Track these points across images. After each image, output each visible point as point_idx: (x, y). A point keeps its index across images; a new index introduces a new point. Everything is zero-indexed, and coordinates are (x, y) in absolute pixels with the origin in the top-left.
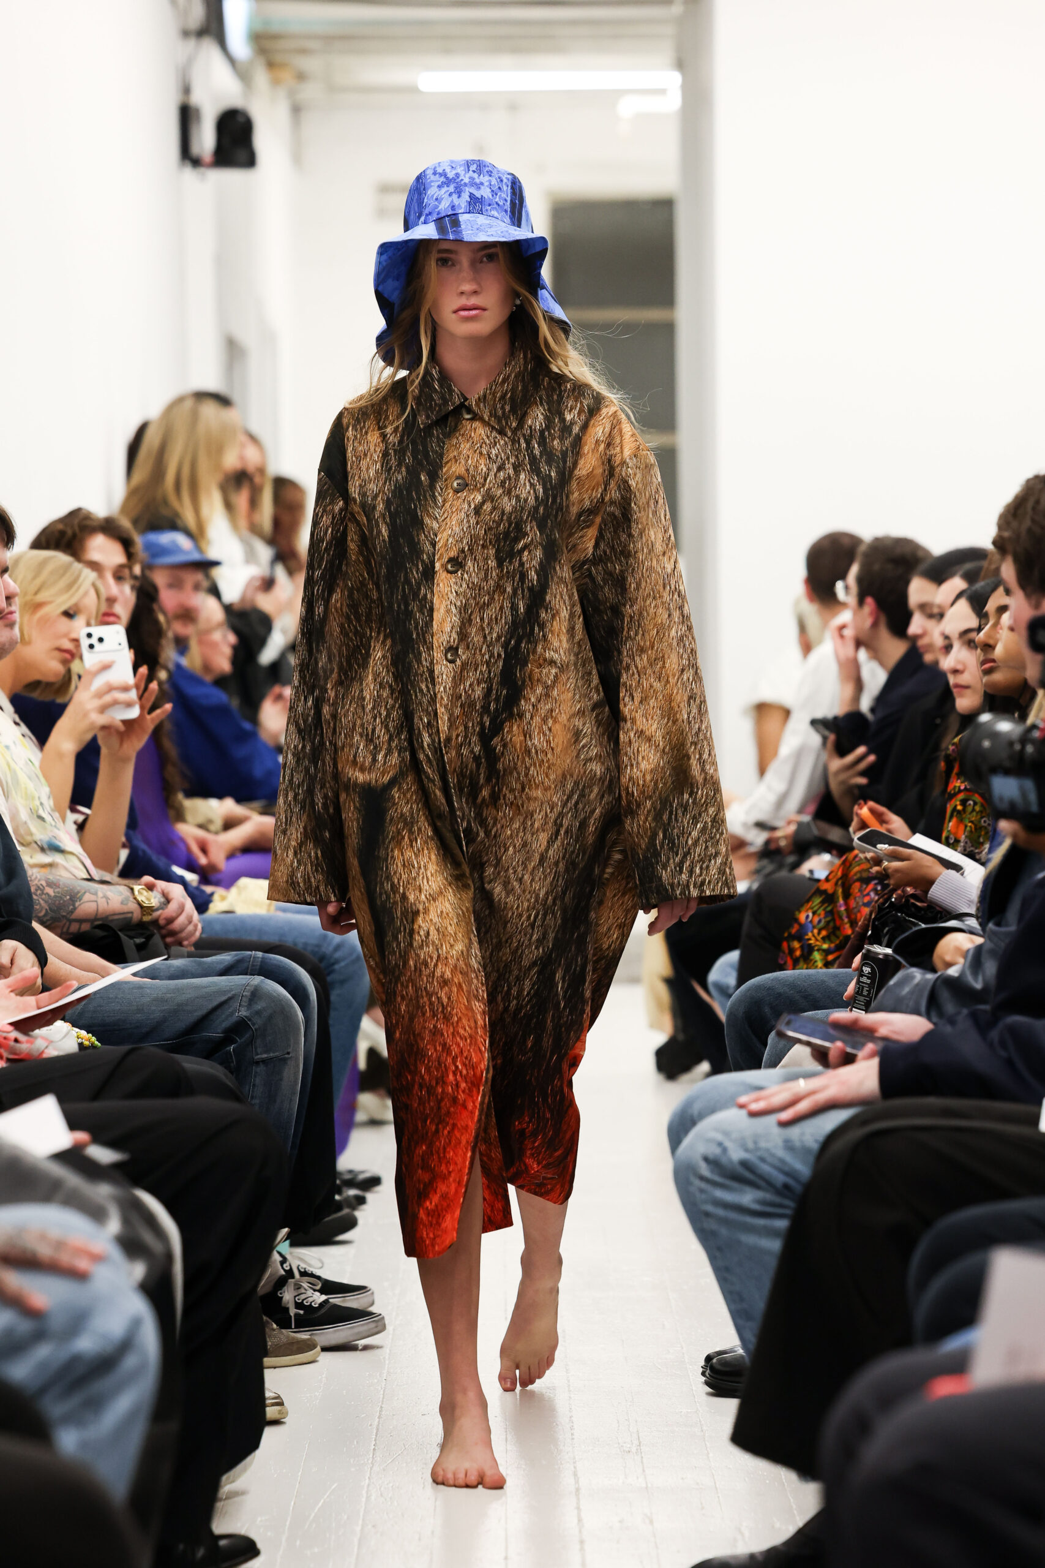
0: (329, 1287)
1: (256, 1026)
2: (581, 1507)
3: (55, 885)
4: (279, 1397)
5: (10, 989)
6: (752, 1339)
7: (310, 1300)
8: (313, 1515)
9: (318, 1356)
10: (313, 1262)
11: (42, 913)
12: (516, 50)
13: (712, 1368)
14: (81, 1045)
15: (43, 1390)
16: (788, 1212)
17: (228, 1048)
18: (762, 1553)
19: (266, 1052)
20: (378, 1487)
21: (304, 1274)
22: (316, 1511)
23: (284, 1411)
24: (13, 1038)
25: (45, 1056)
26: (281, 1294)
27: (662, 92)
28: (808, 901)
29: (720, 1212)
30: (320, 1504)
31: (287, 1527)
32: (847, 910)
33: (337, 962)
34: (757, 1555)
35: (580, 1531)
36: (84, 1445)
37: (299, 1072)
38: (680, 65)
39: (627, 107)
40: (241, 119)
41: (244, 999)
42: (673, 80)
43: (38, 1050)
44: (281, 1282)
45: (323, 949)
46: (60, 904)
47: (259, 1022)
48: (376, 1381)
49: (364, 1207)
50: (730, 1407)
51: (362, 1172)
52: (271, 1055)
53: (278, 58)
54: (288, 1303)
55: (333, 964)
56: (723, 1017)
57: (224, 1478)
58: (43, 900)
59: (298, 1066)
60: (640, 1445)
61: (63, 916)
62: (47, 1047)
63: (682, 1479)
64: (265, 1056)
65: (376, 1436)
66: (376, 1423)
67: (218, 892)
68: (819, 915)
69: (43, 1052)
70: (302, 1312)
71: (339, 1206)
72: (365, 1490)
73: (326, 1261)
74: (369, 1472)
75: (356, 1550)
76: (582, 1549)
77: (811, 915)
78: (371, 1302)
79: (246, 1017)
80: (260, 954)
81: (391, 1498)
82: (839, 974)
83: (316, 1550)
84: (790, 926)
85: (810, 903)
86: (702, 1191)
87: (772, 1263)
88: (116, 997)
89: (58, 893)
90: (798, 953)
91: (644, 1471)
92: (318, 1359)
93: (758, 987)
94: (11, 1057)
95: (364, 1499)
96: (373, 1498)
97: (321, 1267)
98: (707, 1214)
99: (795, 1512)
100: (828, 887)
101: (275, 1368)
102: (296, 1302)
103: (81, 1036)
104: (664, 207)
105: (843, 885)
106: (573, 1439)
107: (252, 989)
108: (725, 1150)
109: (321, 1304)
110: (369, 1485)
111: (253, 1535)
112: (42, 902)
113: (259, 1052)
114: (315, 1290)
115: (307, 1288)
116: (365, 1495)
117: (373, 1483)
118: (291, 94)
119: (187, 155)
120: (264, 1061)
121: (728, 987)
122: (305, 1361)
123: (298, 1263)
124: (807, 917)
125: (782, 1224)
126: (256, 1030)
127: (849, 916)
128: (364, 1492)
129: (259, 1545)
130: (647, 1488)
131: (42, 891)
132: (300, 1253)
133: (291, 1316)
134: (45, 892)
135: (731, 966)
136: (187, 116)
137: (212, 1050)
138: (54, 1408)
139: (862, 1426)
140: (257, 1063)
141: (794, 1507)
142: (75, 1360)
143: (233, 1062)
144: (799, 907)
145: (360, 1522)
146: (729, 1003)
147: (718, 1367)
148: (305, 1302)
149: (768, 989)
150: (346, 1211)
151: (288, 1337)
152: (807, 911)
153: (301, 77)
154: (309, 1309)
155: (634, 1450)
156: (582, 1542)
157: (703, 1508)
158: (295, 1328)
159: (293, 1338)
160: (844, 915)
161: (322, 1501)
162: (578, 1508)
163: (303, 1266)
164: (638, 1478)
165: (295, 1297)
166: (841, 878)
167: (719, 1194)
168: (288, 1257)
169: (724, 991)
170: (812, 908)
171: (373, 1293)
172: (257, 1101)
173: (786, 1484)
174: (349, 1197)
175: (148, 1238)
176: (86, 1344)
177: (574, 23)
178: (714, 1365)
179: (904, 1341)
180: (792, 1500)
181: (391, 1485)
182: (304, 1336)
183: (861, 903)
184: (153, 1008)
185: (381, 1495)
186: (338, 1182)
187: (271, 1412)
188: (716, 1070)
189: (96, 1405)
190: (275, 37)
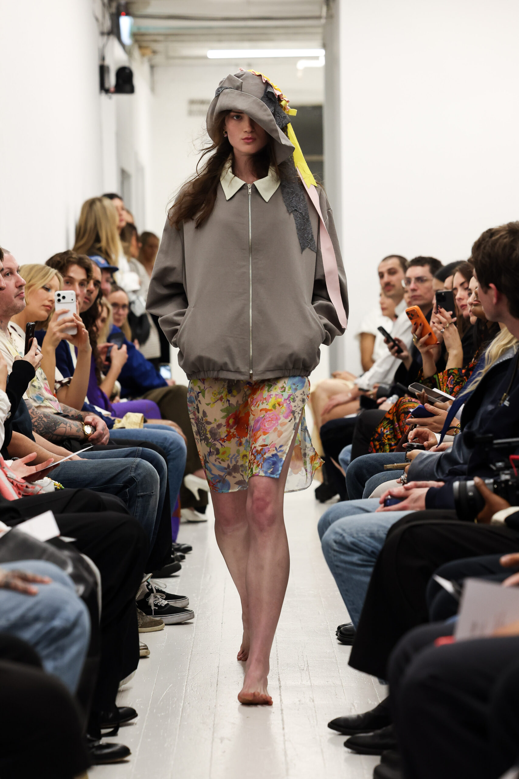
0: (169, 597)
1: (138, 480)
2: (282, 695)
3: (48, 417)
4: (146, 646)
5: (24, 463)
6: (357, 620)
7: (161, 603)
8: (161, 698)
9: (164, 627)
10: (161, 585)
11: (41, 429)
12: (250, 40)
13: (341, 632)
14: (56, 488)
15: (37, 643)
16: (373, 564)
17: (125, 490)
18: (363, 715)
19: (143, 492)
20: (191, 686)
21: (158, 591)
22: (163, 697)
23: (148, 652)
24: (25, 486)
25: (39, 493)
26: (148, 600)
27: (317, 58)
28: (381, 423)
29: (343, 565)
30: (165, 693)
31: (150, 704)
32: (399, 426)
33: (171, 450)
34: (361, 716)
35: (281, 705)
36: (56, 668)
37: (157, 501)
38: (324, 46)
39: (301, 65)
40: (127, 71)
41: (133, 469)
42: (321, 53)
43: (37, 491)
44: (148, 595)
45: (165, 444)
46: (49, 426)
47: (139, 478)
48: (189, 638)
49: (184, 560)
50: (348, 649)
51: (184, 545)
52: (145, 493)
53: (144, 44)
54: (151, 604)
55: (170, 451)
56: (345, 474)
57: (121, 682)
58: (42, 423)
59: (156, 498)
60: (308, 667)
61: (50, 432)
62: (40, 490)
63: (327, 682)
64: (142, 494)
65: (190, 663)
66: (190, 657)
67: (117, 420)
68: (387, 429)
69: (39, 492)
70: (157, 608)
71: (173, 560)
72: (185, 687)
73: (167, 585)
74: (186, 679)
75: (181, 714)
76: (282, 713)
77: (383, 429)
78: (187, 604)
79: (134, 476)
80: (141, 448)
81: (196, 691)
82: (397, 454)
83: (163, 714)
84: (374, 435)
85: (382, 424)
86: (334, 556)
87: (366, 587)
88: (74, 467)
89: (49, 421)
90: (378, 447)
91: (310, 678)
92: (164, 629)
93: (360, 461)
94: (24, 494)
95: (184, 691)
96: (188, 691)
97: (166, 588)
98: (337, 566)
99: (378, 696)
100: (390, 417)
101: (144, 633)
102: (154, 604)
103: (56, 484)
104: (317, 109)
105: (396, 416)
106: (278, 664)
107: (136, 464)
108: (344, 537)
109: (165, 605)
110: (186, 685)
111: (134, 707)
112: (41, 424)
113: (139, 492)
114: (163, 599)
115: (159, 598)
116: (185, 689)
117: (188, 684)
118: (150, 60)
119: (103, 88)
120: (142, 496)
121: (347, 461)
122: (158, 629)
123: (155, 585)
124: (382, 430)
125: (370, 570)
126: (138, 482)
127: (400, 429)
128: (184, 688)
129: (137, 712)
130: (311, 685)
131: (42, 419)
132: (156, 581)
133: (152, 610)
134: (43, 420)
135: (348, 451)
136: (103, 70)
137: (118, 492)
138: (43, 651)
139: (407, 658)
140: (139, 497)
141: (377, 694)
142: (52, 630)
143: (128, 496)
144: (377, 426)
145: (183, 702)
146: (348, 468)
147: (343, 632)
148: (158, 604)
149: (365, 462)
150: (176, 562)
151: (150, 619)
152: (381, 427)
153: (154, 52)
154: (160, 607)
155: (305, 669)
156: (282, 710)
157: (336, 695)
158: (154, 615)
159: (153, 619)
160: (398, 429)
161: (165, 692)
162: (280, 695)
163: (157, 587)
164: (307, 681)
165: (154, 601)
166: (395, 412)
167: (343, 557)
168: (150, 583)
169: (346, 463)
170: (383, 426)
171: (188, 599)
172: (138, 514)
173: (374, 684)
174: (177, 556)
175: (86, 575)
176: (57, 623)
177: (277, 27)
178: (342, 631)
179: (425, 621)
180: (376, 691)
181: (196, 685)
182: (158, 619)
183: (405, 424)
184: (91, 472)
185: (192, 690)
186: (172, 549)
187: (142, 652)
188: (342, 499)
189: (62, 650)
190: (143, 35)
